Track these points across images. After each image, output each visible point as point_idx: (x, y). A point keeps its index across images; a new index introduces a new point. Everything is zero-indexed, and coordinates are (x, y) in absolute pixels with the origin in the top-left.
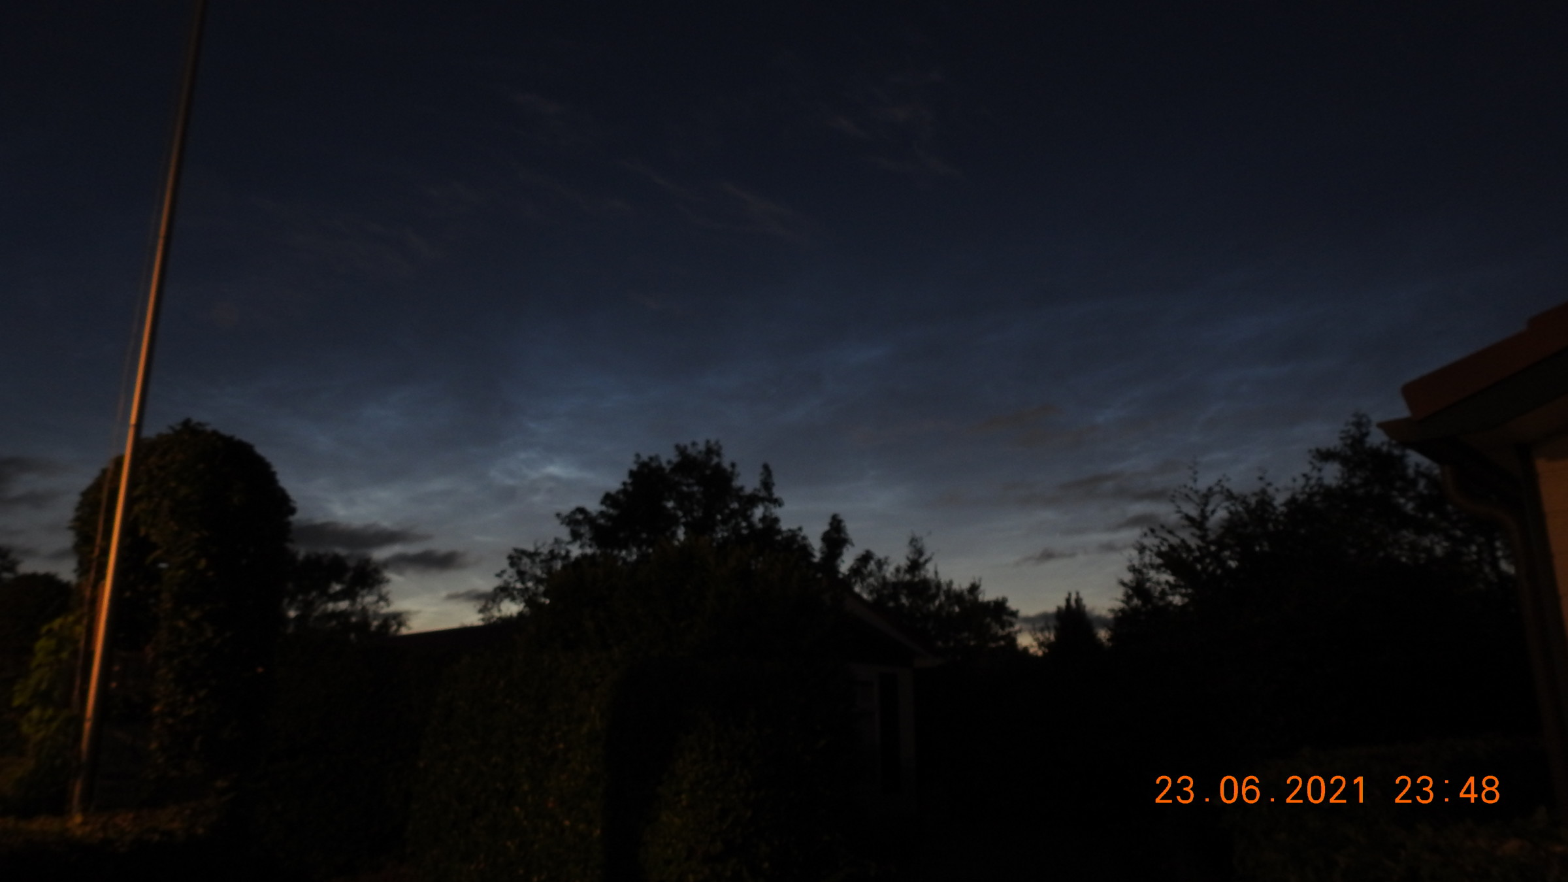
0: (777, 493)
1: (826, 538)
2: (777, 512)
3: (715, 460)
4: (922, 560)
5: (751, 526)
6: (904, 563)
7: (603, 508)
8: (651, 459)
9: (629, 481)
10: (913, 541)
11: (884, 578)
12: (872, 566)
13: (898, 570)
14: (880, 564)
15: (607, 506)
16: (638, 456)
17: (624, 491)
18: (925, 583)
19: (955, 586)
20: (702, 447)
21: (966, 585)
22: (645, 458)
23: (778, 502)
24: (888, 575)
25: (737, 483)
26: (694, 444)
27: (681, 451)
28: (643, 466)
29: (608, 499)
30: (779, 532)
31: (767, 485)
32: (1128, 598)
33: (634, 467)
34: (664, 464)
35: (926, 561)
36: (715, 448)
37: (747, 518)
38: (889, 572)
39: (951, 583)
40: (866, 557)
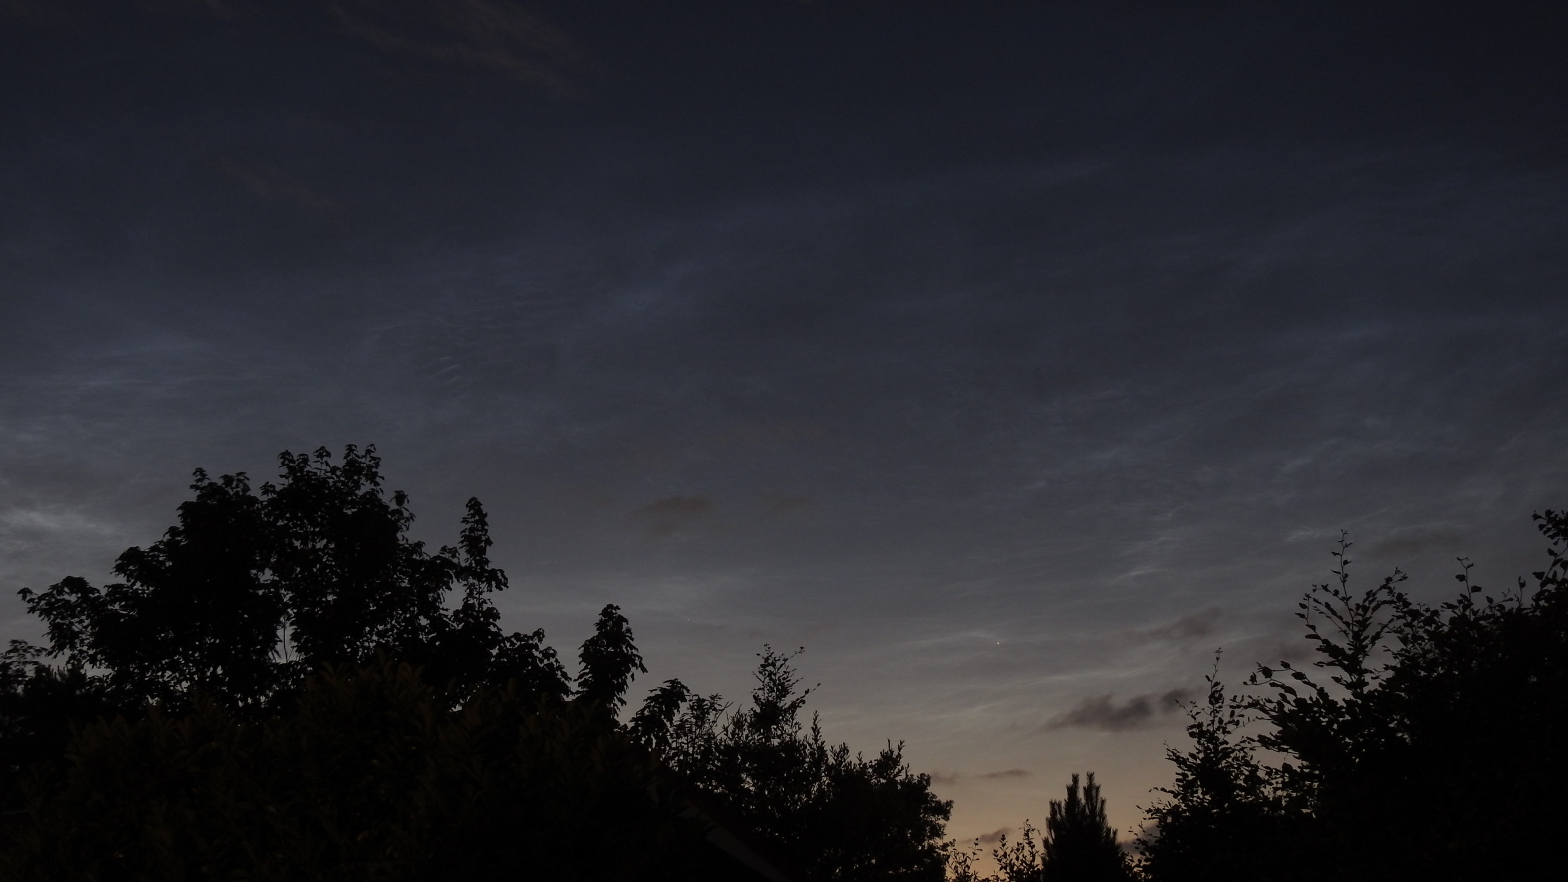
0: (495, 558)
1: (590, 653)
2: (494, 598)
3: (366, 487)
4: (787, 701)
5: (438, 623)
6: (748, 707)
7: (121, 580)
8: (228, 480)
9: (178, 524)
10: (768, 664)
11: (711, 737)
12: (684, 710)
13: (738, 723)
14: (701, 709)
15: (129, 576)
16: (201, 472)
17: (170, 547)
18: (792, 747)
19: (852, 758)
20: (338, 460)
21: (872, 756)
22: (215, 476)
23: (497, 579)
24: (717, 731)
25: (408, 535)
26: (322, 453)
27: (294, 466)
28: (210, 492)
29: (131, 560)
30: (497, 638)
31: (476, 542)
32: (1187, 788)
33: (192, 496)
34: (255, 491)
35: (794, 706)
36: (366, 461)
37: (430, 608)
38: (720, 726)
39: (845, 750)
40: (671, 695)
